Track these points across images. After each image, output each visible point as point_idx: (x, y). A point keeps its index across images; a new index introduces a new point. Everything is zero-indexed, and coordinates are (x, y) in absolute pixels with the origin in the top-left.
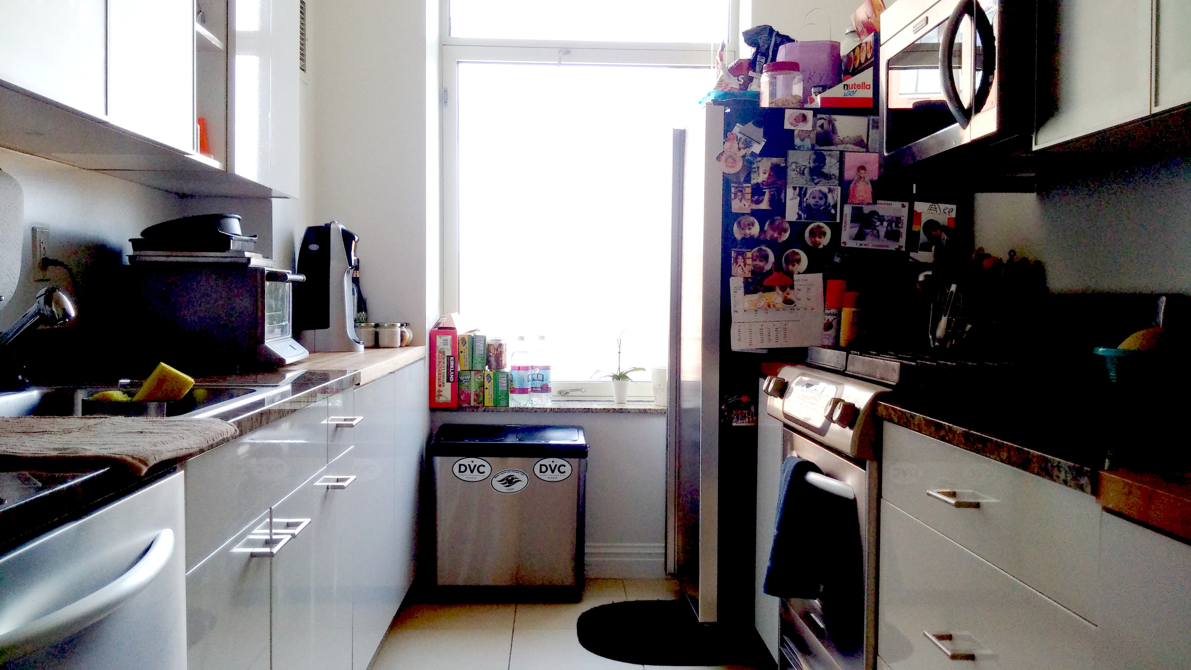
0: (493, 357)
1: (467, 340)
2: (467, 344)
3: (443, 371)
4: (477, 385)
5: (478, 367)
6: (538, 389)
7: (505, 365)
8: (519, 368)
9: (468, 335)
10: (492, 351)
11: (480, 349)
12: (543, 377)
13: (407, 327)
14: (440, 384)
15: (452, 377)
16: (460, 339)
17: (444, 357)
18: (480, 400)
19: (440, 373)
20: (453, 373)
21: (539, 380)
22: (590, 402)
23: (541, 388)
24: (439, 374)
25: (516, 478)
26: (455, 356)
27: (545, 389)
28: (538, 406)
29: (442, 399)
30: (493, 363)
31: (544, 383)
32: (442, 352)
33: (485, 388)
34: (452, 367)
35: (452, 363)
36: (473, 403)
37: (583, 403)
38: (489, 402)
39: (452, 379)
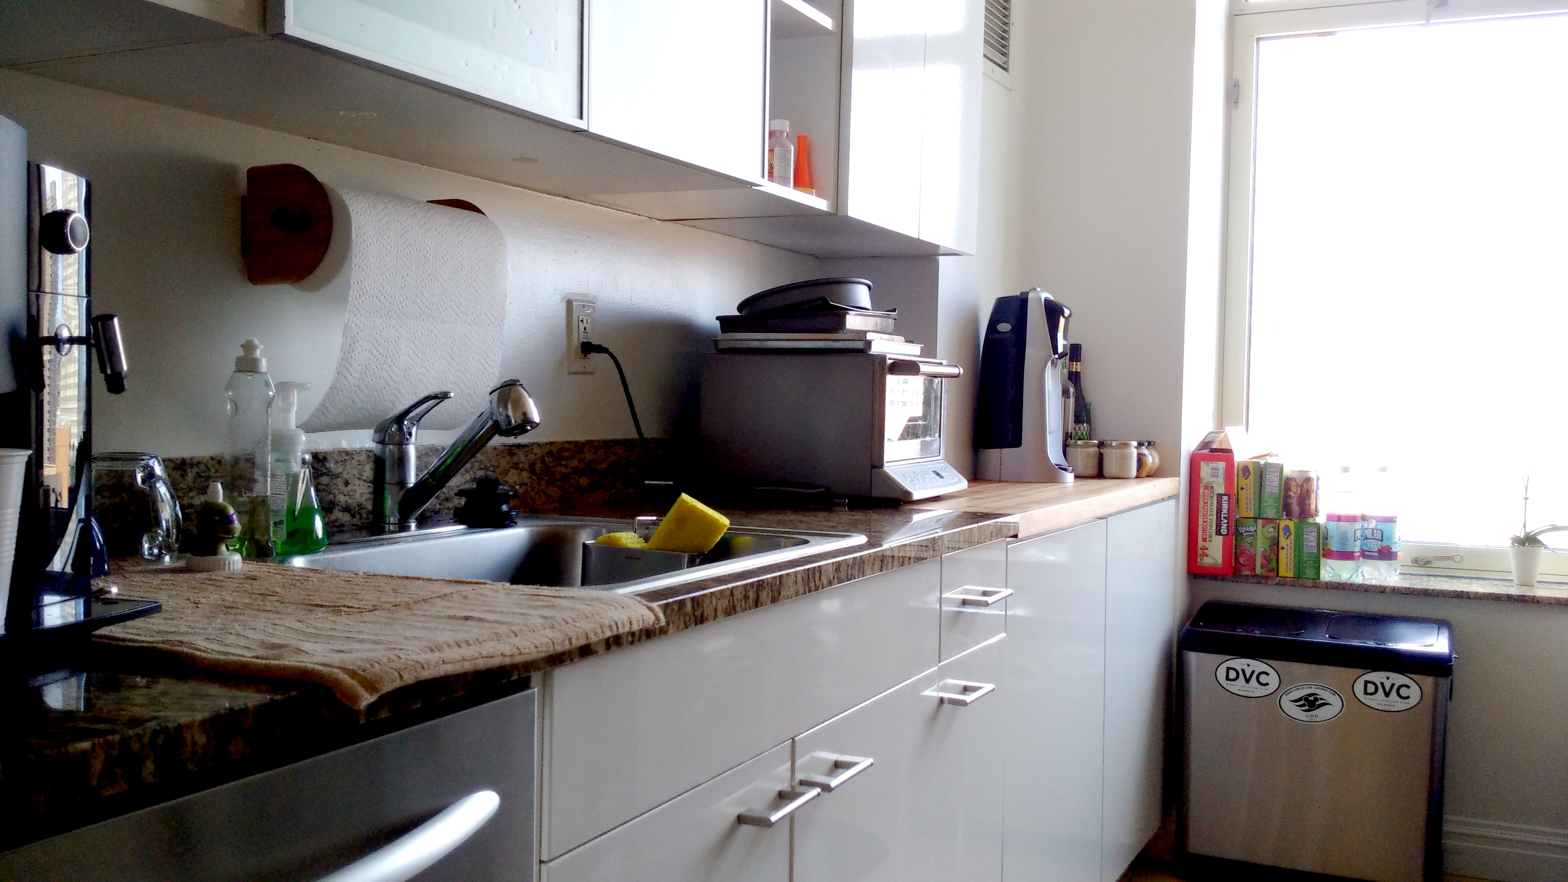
0: (1295, 498)
1: (1251, 470)
2: (1251, 477)
3: (1211, 517)
4: (1268, 542)
5: (1270, 513)
6: (1372, 554)
7: (1317, 511)
8: (1339, 518)
9: (1254, 462)
10: (1294, 489)
11: (1273, 486)
12: (1382, 536)
13: (1150, 447)
14: (1205, 537)
15: (1224, 527)
16: (1241, 467)
17: (1212, 495)
18: (1271, 566)
19: (1205, 520)
20: (1226, 521)
21: (1375, 539)
22: (1467, 581)
23: (1379, 552)
24: (1204, 522)
25: (1321, 699)
26: (1232, 494)
27: (1386, 554)
28: (1374, 582)
29: (1207, 561)
30: (1295, 508)
31: (1385, 544)
32: (1209, 487)
33: (1280, 547)
34: (1225, 511)
35: (1225, 506)
36: (1259, 570)
37: (1454, 581)
38: (1286, 569)
39: (1224, 530)
